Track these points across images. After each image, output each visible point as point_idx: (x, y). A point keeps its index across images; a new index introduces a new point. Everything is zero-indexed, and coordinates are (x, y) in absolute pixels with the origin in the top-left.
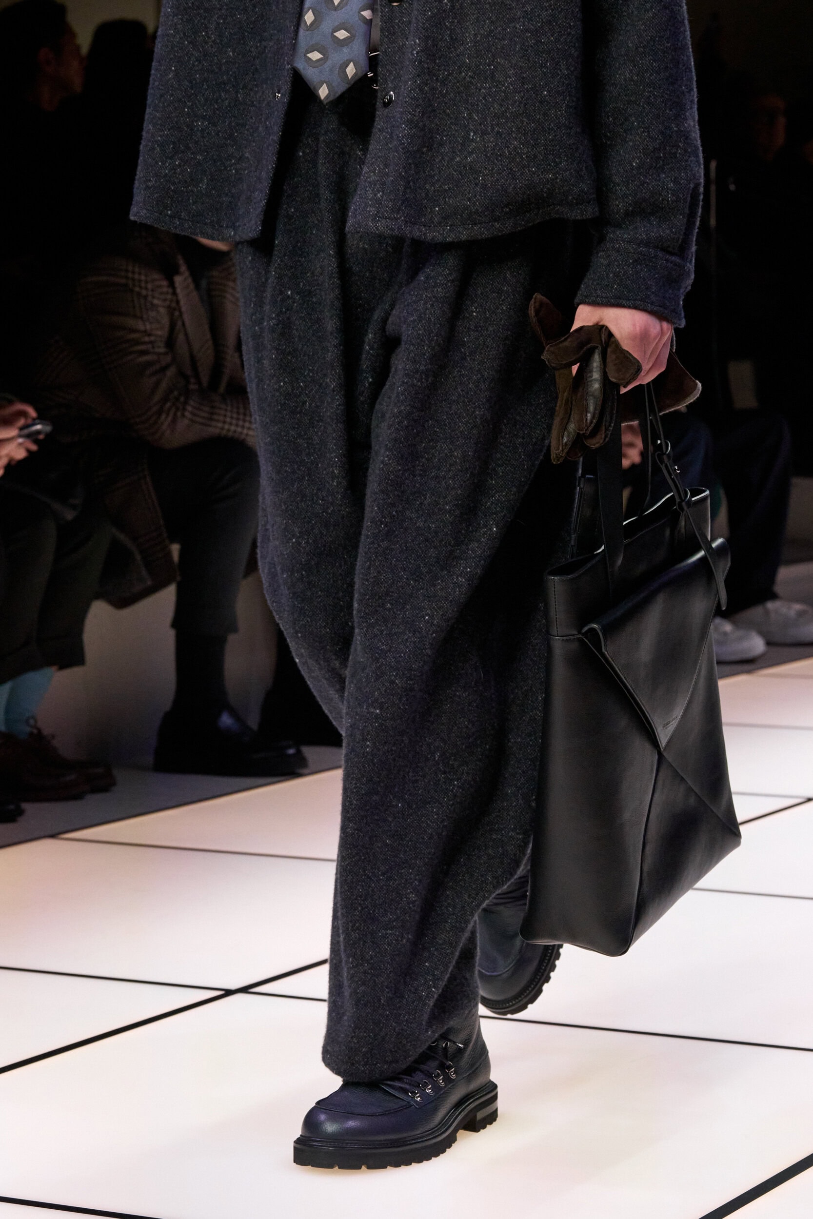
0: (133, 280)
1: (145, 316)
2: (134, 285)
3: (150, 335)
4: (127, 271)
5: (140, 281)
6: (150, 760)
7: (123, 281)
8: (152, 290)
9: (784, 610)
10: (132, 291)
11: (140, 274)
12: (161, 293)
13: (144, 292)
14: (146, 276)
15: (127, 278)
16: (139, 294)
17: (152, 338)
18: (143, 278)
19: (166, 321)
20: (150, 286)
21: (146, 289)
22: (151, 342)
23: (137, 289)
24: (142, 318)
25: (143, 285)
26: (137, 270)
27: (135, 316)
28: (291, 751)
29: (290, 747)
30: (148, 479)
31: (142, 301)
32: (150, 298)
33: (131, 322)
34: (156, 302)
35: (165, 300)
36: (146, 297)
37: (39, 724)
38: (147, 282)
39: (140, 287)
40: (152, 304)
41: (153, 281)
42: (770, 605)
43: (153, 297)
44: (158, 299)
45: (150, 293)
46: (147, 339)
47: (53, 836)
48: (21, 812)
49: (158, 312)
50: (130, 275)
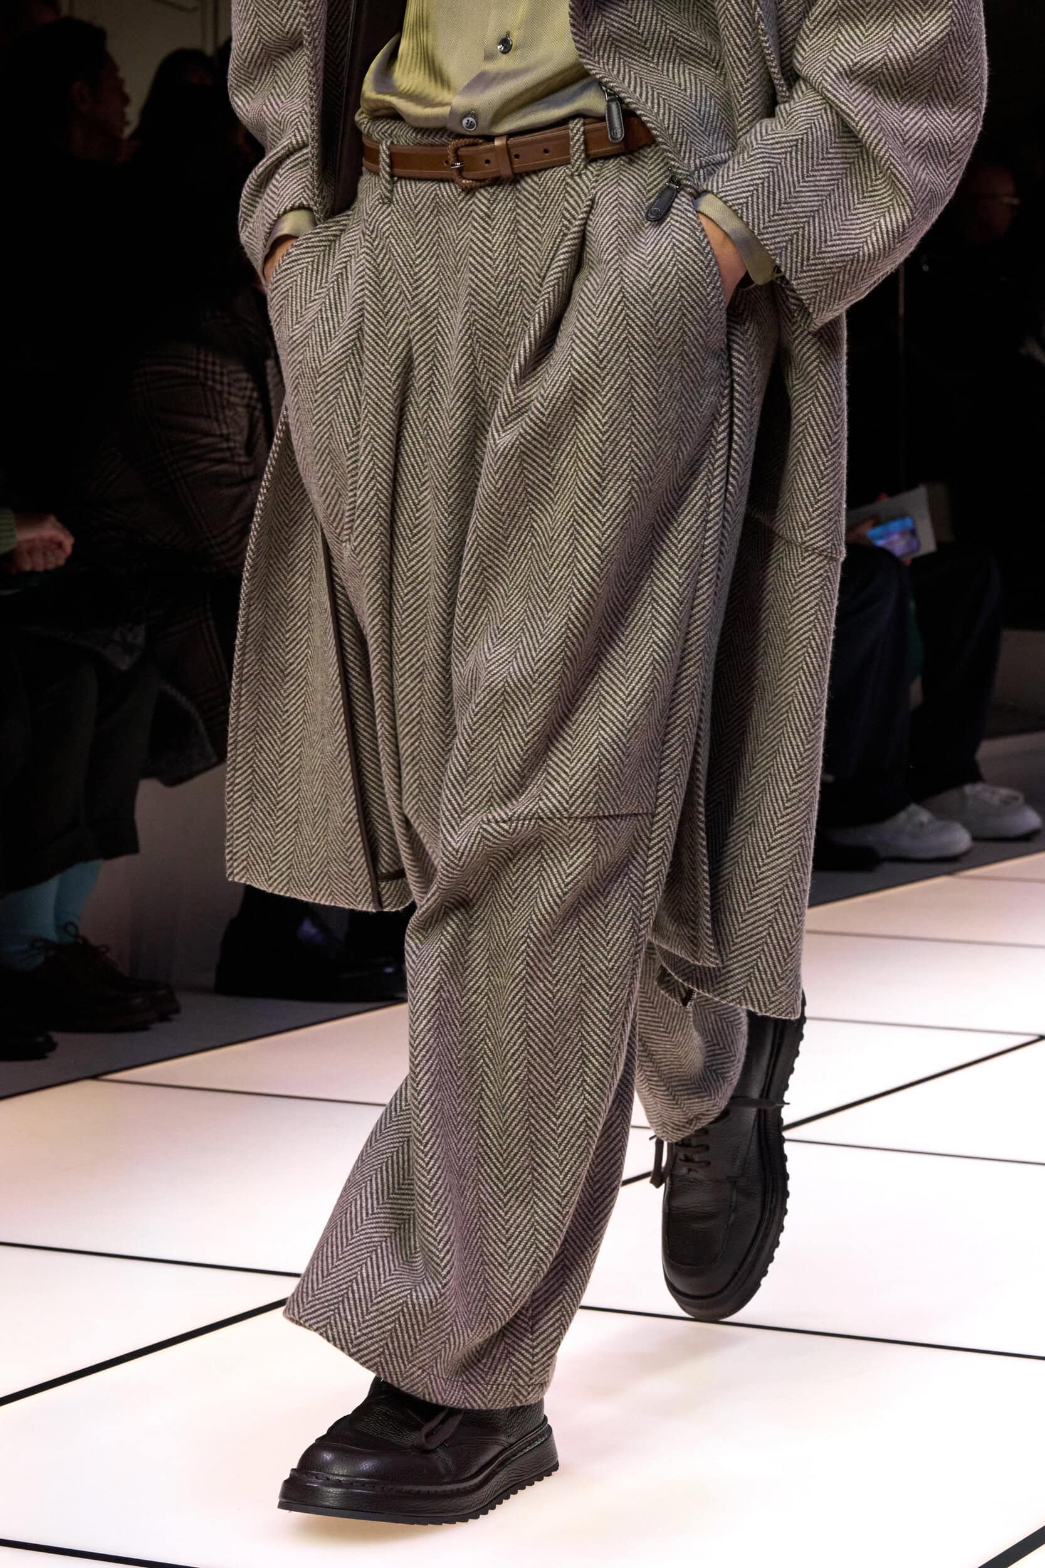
0: (205, 371)
1: (221, 417)
2: (206, 379)
3: (228, 440)
4: (198, 361)
5: (213, 373)
6: (210, 978)
7: (194, 373)
8: (229, 385)
9: (987, 795)
10: (204, 385)
11: (214, 364)
12: (240, 389)
13: (218, 387)
14: (222, 366)
15: (197, 368)
16: (212, 389)
17: (232, 444)
18: (217, 369)
19: (244, 422)
20: (225, 380)
21: (222, 383)
22: (229, 449)
23: (210, 383)
24: (217, 420)
25: (218, 377)
26: (210, 359)
27: (209, 417)
28: (389, 970)
29: (389, 965)
30: (211, 622)
31: (217, 398)
32: (225, 395)
33: (203, 424)
34: (232, 399)
35: (243, 397)
36: (221, 393)
37: (82, 932)
38: (222, 374)
39: (214, 381)
40: (228, 401)
41: (231, 372)
42: (968, 789)
43: (230, 394)
44: (236, 395)
45: (226, 388)
46: (225, 445)
47: (95, 1077)
48: (52, 1046)
49: (236, 412)
50: (202, 365)
